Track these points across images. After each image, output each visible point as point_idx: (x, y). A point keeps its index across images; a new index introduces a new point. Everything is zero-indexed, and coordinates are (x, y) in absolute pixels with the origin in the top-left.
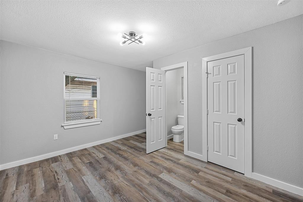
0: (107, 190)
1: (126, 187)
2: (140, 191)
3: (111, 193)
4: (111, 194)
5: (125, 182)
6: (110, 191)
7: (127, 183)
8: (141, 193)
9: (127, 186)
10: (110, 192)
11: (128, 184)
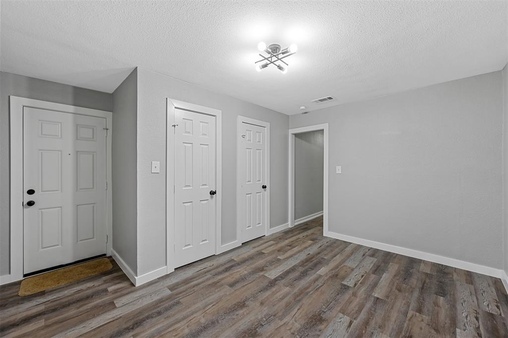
0: (319, 333)
1: (303, 310)
2: (307, 294)
3: (323, 325)
4: (325, 324)
5: (293, 313)
6: (319, 327)
7: (297, 309)
8: (311, 293)
9: (301, 309)
10: (322, 327)
11: (298, 307)
